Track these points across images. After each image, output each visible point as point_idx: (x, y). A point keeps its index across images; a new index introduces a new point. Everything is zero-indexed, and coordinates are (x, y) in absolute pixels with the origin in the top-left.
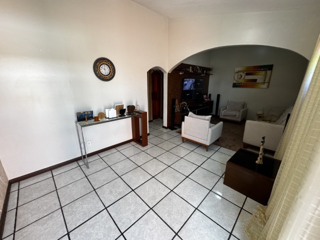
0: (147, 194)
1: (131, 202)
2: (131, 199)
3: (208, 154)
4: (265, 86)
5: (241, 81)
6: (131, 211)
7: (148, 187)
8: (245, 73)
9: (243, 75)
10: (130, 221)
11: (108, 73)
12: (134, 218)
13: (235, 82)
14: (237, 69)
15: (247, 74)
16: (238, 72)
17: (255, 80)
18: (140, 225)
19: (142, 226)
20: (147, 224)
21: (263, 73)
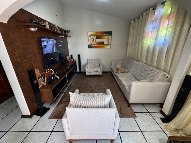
4: (109, 47)
5: (94, 43)
8: (96, 36)
15: (97, 38)
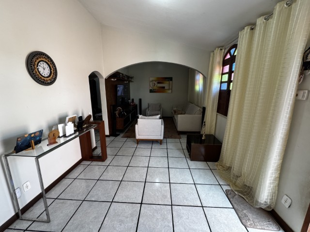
0: (156, 197)
1: (151, 214)
2: (148, 212)
3: (164, 146)
4: (170, 91)
5: (155, 88)
6: (160, 220)
7: (151, 193)
9: (156, 83)
10: (169, 226)
11: (48, 74)
12: (169, 223)
13: (151, 88)
14: (151, 79)
15: (158, 83)
16: (152, 81)
17: (164, 87)
18: (178, 222)
19: (180, 222)
20: (182, 217)
21: (168, 82)
